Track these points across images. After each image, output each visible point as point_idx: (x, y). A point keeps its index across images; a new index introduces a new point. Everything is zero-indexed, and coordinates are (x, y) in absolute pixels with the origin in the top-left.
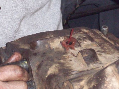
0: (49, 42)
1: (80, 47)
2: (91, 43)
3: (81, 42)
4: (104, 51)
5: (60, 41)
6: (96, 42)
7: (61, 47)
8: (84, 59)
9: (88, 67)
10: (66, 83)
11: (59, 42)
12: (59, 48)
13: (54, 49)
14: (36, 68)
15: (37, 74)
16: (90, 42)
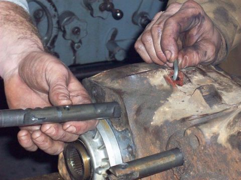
0: (148, 77)
1: (190, 83)
2: (204, 78)
3: (190, 77)
4: (225, 89)
5: (163, 75)
6: (209, 76)
7: (165, 84)
8: (205, 99)
9: (212, 109)
10: (190, 130)
11: (162, 77)
12: (162, 85)
13: (155, 86)
14: (133, 113)
15: (136, 122)
16: (202, 76)
